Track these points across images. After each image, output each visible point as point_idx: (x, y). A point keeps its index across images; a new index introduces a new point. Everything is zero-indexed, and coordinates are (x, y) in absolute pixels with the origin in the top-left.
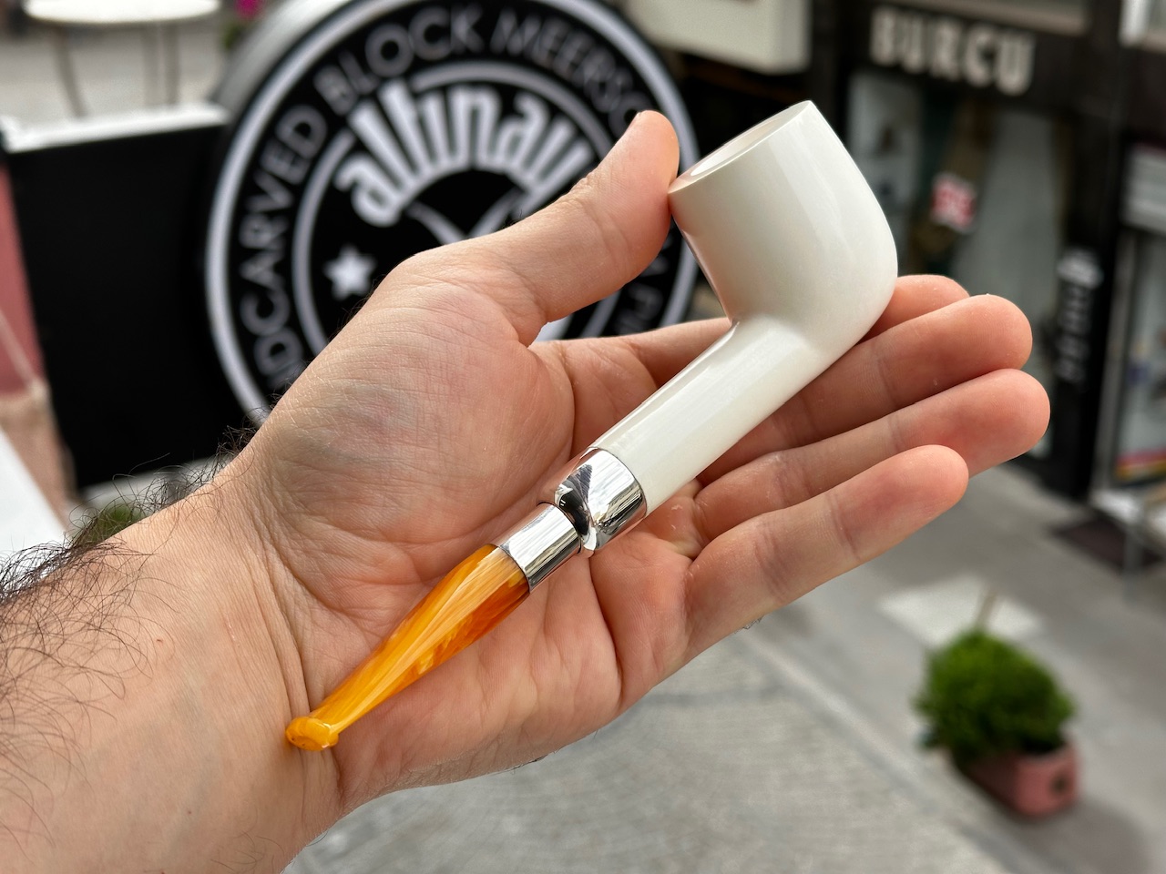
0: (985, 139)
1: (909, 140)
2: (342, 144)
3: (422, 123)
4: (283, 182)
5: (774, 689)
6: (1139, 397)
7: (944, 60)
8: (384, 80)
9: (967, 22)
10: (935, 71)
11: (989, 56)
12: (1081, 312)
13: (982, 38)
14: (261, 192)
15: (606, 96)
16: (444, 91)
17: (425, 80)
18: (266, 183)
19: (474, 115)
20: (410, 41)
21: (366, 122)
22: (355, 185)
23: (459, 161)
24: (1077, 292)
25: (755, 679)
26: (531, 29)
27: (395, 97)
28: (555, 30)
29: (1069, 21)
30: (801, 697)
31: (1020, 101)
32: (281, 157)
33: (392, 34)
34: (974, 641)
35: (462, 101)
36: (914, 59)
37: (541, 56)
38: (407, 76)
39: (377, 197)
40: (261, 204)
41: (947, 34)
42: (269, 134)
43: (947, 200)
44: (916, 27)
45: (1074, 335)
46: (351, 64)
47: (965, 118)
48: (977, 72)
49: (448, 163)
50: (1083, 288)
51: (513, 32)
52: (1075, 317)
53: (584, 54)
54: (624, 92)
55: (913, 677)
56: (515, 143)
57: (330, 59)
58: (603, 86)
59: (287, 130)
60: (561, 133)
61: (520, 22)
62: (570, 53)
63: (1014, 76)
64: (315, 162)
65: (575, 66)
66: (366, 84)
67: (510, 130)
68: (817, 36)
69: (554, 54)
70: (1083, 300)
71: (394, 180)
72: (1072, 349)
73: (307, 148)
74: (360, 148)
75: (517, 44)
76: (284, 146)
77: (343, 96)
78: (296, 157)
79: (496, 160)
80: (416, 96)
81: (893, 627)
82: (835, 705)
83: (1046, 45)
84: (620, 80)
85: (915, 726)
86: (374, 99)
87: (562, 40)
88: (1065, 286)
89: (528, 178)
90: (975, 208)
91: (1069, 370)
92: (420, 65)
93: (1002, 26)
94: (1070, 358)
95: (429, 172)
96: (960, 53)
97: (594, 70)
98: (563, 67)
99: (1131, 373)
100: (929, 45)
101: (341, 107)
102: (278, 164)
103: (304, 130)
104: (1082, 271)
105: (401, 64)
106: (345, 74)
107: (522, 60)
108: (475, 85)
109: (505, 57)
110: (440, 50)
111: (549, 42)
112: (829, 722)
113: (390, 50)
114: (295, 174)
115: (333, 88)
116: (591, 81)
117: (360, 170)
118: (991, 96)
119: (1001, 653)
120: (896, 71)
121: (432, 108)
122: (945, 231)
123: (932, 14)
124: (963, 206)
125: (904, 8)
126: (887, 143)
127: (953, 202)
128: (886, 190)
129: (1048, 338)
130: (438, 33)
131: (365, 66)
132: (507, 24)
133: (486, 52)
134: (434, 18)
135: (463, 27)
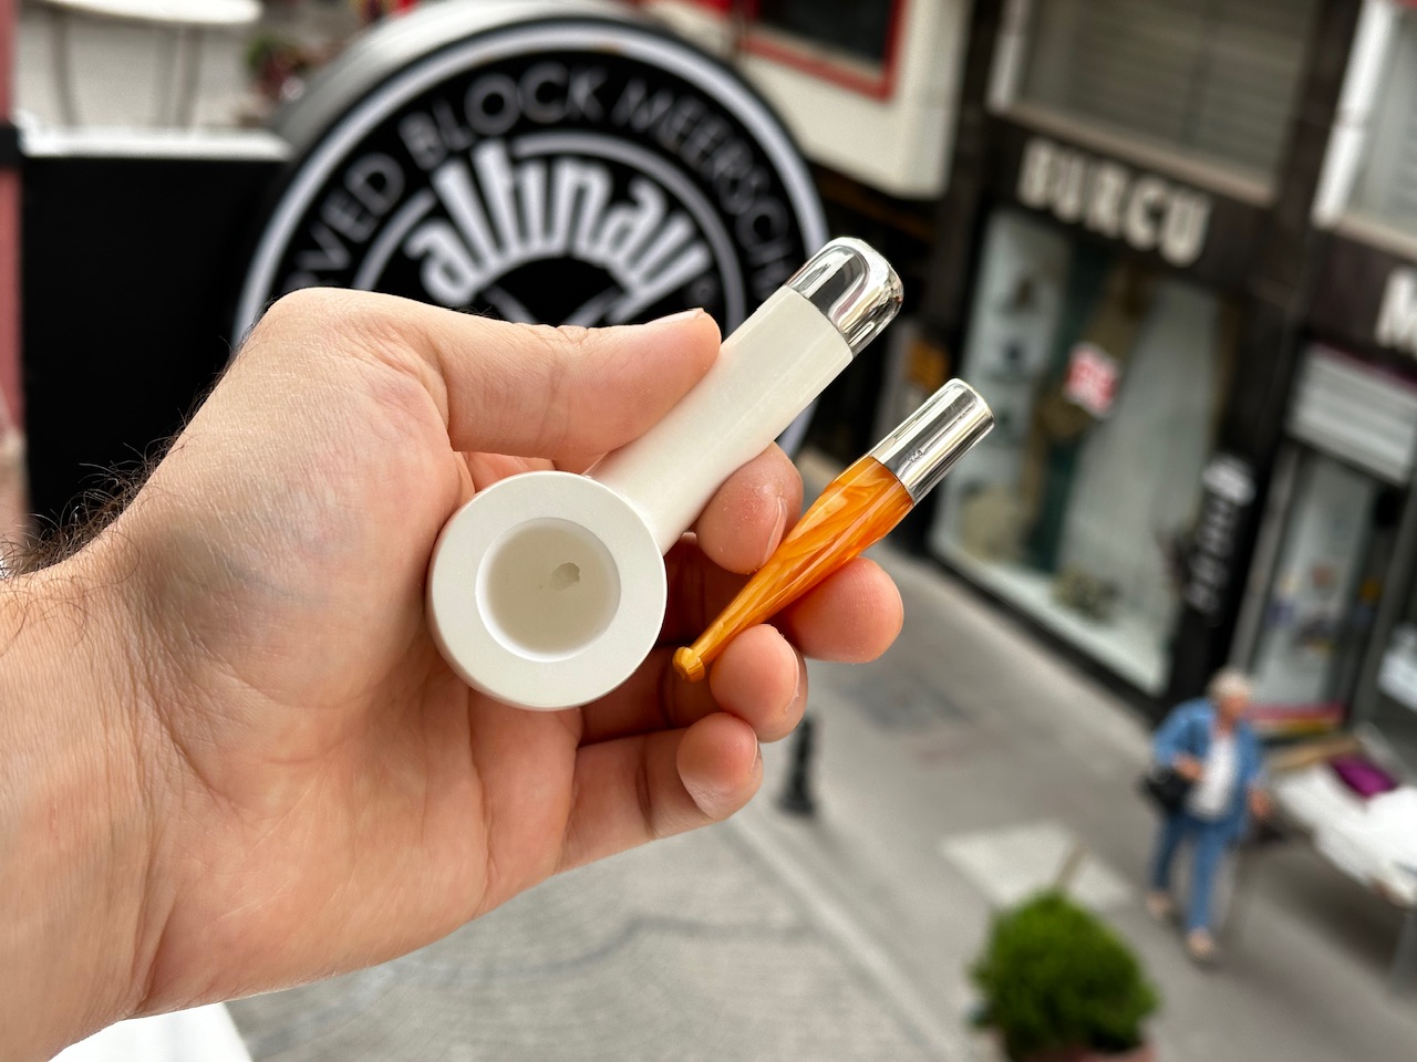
0: (1138, 310)
1: (1049, 298)
2: (420, 205)
4: (343, 239)
5: (804, 930)
6: (1279, 640)
7: (1103, 212)
8: (481, 138)
9: (1137, 172)
10: (1090, 223)
11: (1157, 215)
12: (1225, 530)
13: (1151, 192)
15: (736, 196)
16: (549, 161)
17: (530, 146)
18: (323, 237)
20: (518, 97)
21: (452, 183)
22: (427, 255)
23: (555, 245)
24: (1222, 506)
25: (782, 915)
26: (661, 105)
27: (491, 160)
28: (689, 110)
29: (1253, 186)
30: (834, 944)
31: (1186, 273)
32: (345, 209)
33: (498, 85)
34: (1050, 905)
35: (568, 176)
36: (1068, 205)
37: (668, 137)
38: (509, 138)
39: (451, 273)
40: (312, 261)
41: (1111, 181)
43: (1084, 375)
44: (1074, 168)
45: (1212, 556)
46: (445, 114)
47: (1118, 282)
48: (1139, 231)
49: (541, 245)
50: (1231, 503)
51: (640, 104)
52: (1217, 536)
53: (718, 144)
54: (758, 194)
55: (971, 938)
56: (623, 234)
57: (421, 104)
58: (735, 184)
59: (357, 179)
60: (678, 231)
61: (650, 95)
62: (703, 140)
63: (1182, 242)
64: (384, 221)
65: (706, 155)
66: (460, 140)
67: (619, 218)
68: (958, 161)
69: (683, 137)
70: (1228, 516)
71: (474, 256)
72: (1208, 573)
73: (379, 204)
74: (441, 213)
75: (643, 119)
76: (351, 199)
77: (430, 149)
78: (363, 212)
79: (598, 250)
80: (515, 162)
81: (954, 874)
82: (874, 959)
83: (1224, 212)
84: (755, 180)
85: (966, 998)
86: (466, 158)
87: (695, 123)
88: (1209, 498)
89: (632, 277)
90: (1117, 389)
91: (1201, 597)
92: (526, 126)
93: (1176, 182)
94: (1204, 583)
95: (516, 253)
96: (1123, 206)
97: (726, 163)
98: (692, 154)
99: (1273, 610)
100: (1088, 191)
101: (428, 161)
102: (341, 218)
103: (377, 182)
104: (1232, 483)
105: (503, 123)
106: (436, 124)
107: (646, 140)
108: (586, 159)
109: (627, 133)
110: (552, 113)
111: (679, 123)
112: (864, 980)
113: (494, 105)
114: (359, 232)
115: (420, 138)
116: (721, 175)
117: (436, 238)
118: (1152, 261)
119: (1081, 922)
120: (1044, 216)
121: (532, 179)
122: (1078, 412)
123: (1096, 156)
124: (1103, 385)
125: (1064, 144)
126: (1023, 298)
127: (1091, 379)
128: (1013, 353)
129: (1182, 556)
130: (553, 93)
131: (461, 119)
132: (634, 95)
133: (605, 123)
134: (551, 74)
135: (582, 91)
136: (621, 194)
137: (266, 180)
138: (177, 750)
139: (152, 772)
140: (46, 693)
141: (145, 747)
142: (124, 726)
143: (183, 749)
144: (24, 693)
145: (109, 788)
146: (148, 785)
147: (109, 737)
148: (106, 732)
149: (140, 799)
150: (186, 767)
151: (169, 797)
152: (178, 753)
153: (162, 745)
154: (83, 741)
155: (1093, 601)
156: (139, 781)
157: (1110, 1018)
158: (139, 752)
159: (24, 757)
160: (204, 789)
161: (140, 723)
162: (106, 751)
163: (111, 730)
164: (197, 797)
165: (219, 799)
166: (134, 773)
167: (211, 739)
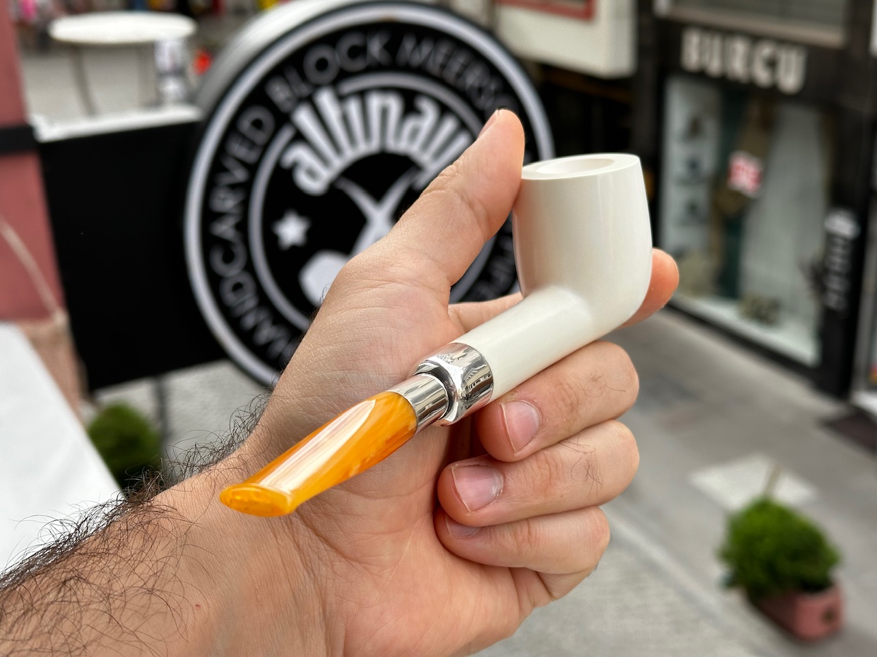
0: (769, 125)
1: (711, 127)
2: (286, 135)
3: (345, 119)
4: (243, 163)
7: (738, 67)
8: (317, 87)
9: (755, 39)
10: (731, 75)
11: (772, 64)
12: (843, 257)
13: (766, 50)
14: (225, 170)
15: (483, 97)
16: (362, 94)
17: (349, 87)
18: (229, 163)
19: (384, 113)
20: (336, 58)
21: (304, 118)
22: (295, 165)
23: (373, 146)
24: (840, 241)
26: (426, 49)
27: (326, 100)
28: (444, 49)
29: (831, 36)
30: (631, 548)
31: (796, 98)
32: (241, 144)
33: (324, 53)
34: (763, 507)
35: (375, 102)
36: (714, 66)
37: (434, 67)
38: (335, 84)
39: (312, 174)
40: (225, 179)
41: (740, 47)
42: (232, 127)
43: (740, 171)
44: (715, 43)
45: (838, 274)
46: (293, 76)
47: (754, 110)
48: (762, 76)
49: (365, 148)
50: (845, 239)
51: (414, 49)
52: (839, 260)
53: (465, 67)
54: (496, 94)
55: (716, 533)
56: (414, 133)
57: (278, 71)
58: (480, 90)
59: (245, 124)
60: (449, 125)
61: (419, 43)
62: (456, 66)
63: (790, 78)
64: (265, 148)
65: (459, 75)
66: (304, 90)
67: (411, 123)
68: (642, 50)
69: (443, 66)
70: (844, 247)
72: (836, 285)
73: (260, 137)
74: (300, 137)
75: (417, 59)
76: (243, 137)
77: (288, 99)
78: (252, 144)
79: (400, 145)
80: (341, 99)
81: (701, 496)
83: (815, 56)
84: (493, 87)
85: (718, 571)
86: (310, 101)
87: (449, 57)
88: (830, 238)
89: (424, 158)
90: (762, 178)
91: (834, 300)
92: (344, 75)
93: (782, 42)
94: (835, 291)
95: (351, 154)
96: (749, 62)
97: (473, 78)
98: (450, 76)
100: (725, 55)
101: (286, 107)
102: (239, 150)
103: (257, 124)
104: (843, 225)
105: (330, 75)
106: (288, 82)
107: (420, 71)
108: (385, 90)
109: (408, 69)
110: (359, 64)
111: (440, 59)
112: (653, 568)
113: (322, 65)
114: (251, 156)
115: (280, 93)
116: (471, 86)
117: (300, 154)
118: (773, 94)
119: (783, 515)
120: (701, 76)
121: (353, 107)
122: (739, 196)
123: (728, 33)
124: (753, 177)
125: (707, 29)
126: (694, 130)
127: (745, 174)
128: (693, 165)
129: (818, 276)
130: (357, 52)
131: (303, 77)
132: (408, 45)
133: (393, 65)
134: (354, 40)
135: (376, 47)
136: (410, 107)
137: (188, 135)
138: (320, 540)
139: (309, 556)
140: (237, 523)
141: (301, 543)
142: (285, 532)
143: (324, 539)
144: (225, 526)
145: (286, 570)
146: (309, 564)
147: (279, 541)
148: (276, 538)
149: (306, 573)
150: (329, 548)
151: (323, 569)
152: (322, 542)
153: (311, 539)
154: (264, 546)
155: (765, 313)
156: (303, 564)
157: (809, 571)
158: (298, 546)
159: (232, 563)
160: (343, 560)
161: (295, 529)
162: (279, 550)
163: (278, 537)
164: (340, 565)
165: (354, 563)
166: (299, 559)
167: (338, 528)
